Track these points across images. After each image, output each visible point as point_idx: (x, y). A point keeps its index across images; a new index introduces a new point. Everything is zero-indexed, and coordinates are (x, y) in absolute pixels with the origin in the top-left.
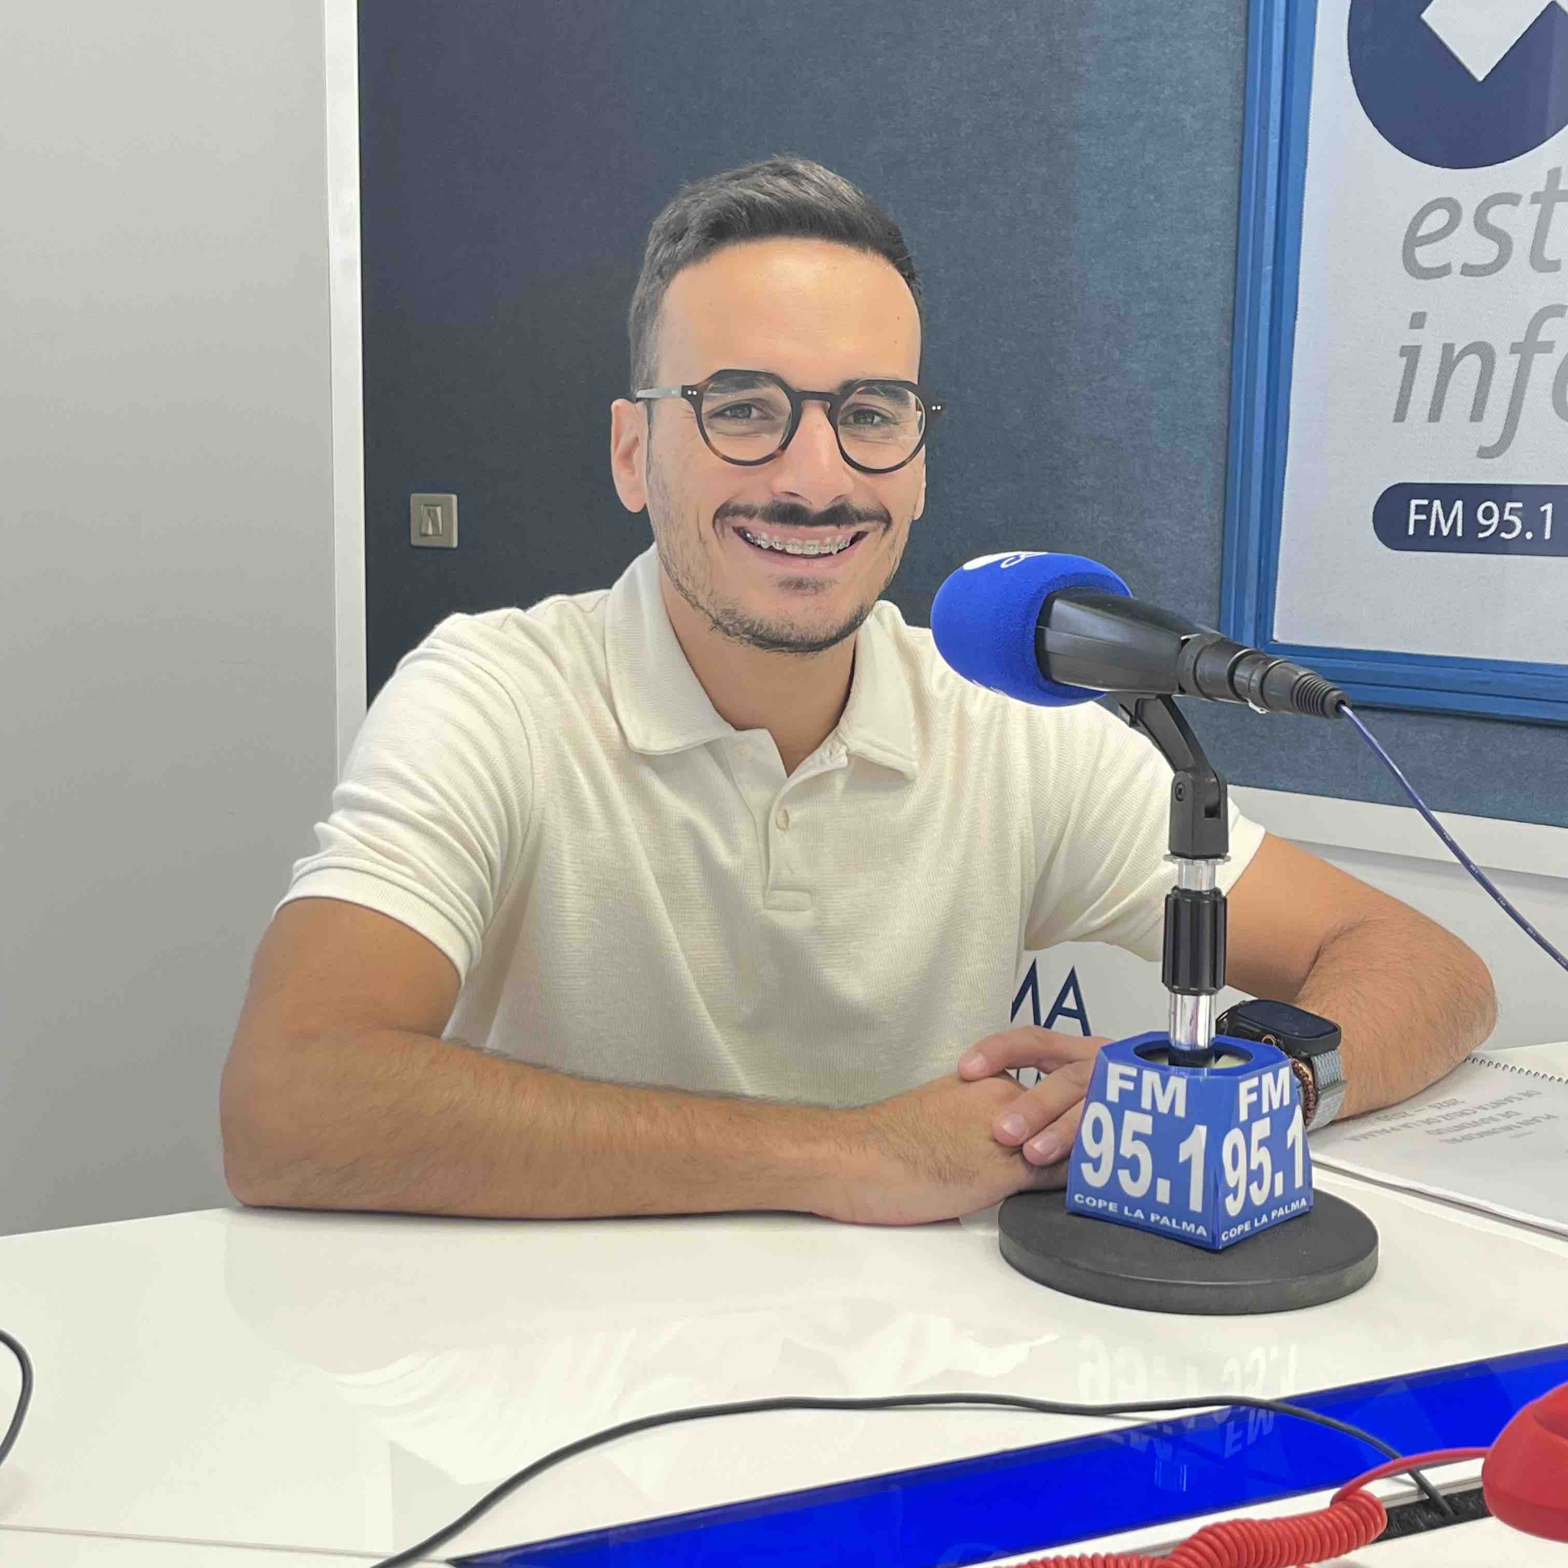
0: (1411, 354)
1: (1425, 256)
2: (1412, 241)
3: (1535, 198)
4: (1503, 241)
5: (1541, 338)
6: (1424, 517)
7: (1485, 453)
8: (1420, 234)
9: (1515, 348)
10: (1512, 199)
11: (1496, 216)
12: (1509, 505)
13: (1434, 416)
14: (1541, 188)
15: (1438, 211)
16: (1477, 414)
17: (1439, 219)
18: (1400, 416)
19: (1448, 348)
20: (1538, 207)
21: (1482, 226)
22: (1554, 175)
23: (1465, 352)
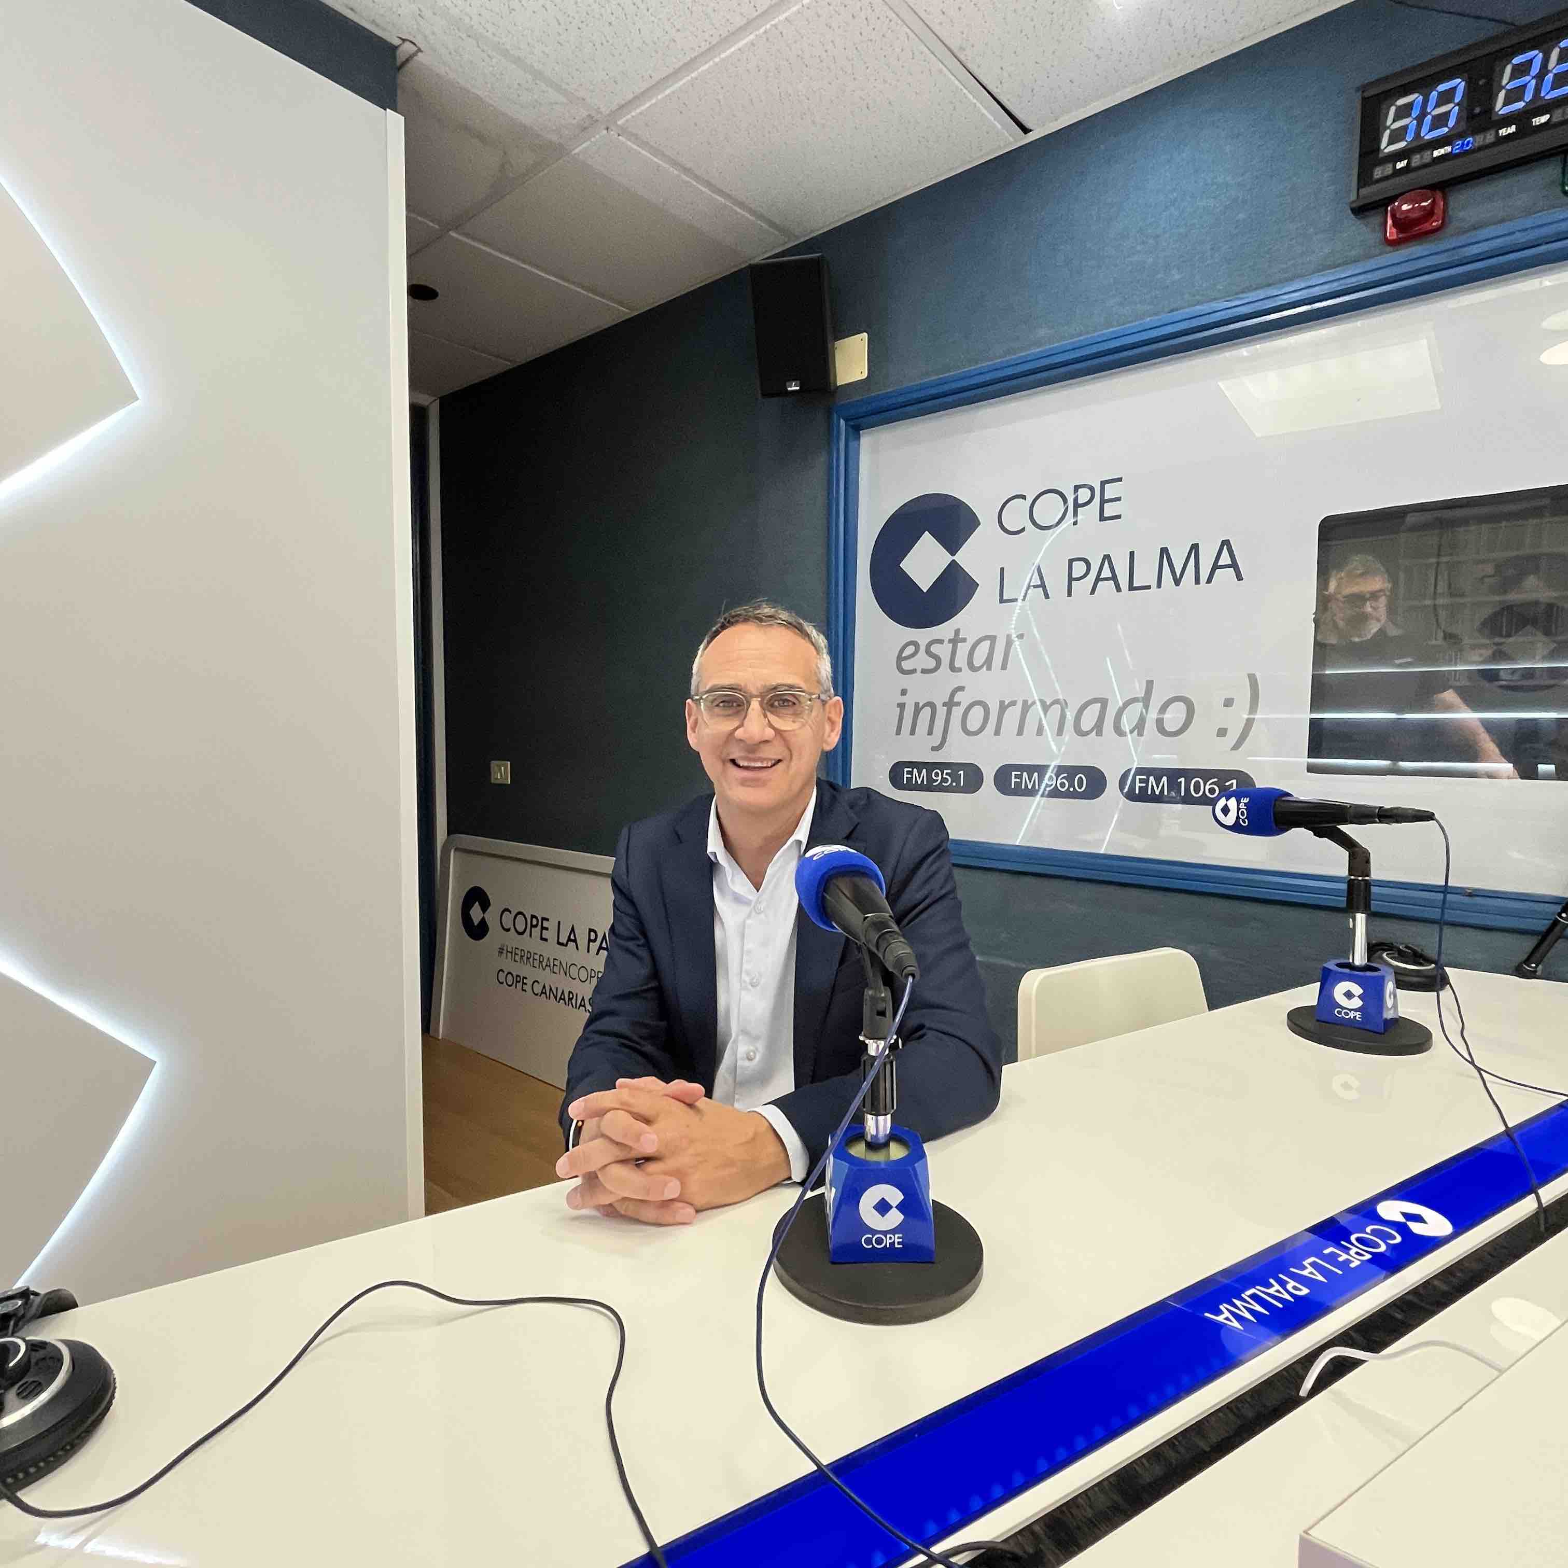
0: (902, 706)
1: (906, 665)
2: (900, 658)
3: (950, 641)
4: (938, 659)
5: (955, 700)
6: (910, 776)
7: (934, 749)
8: (903, 655)
9: (944, 704)
10: (940, 641)
11: (935, 649)
12: (945, 771)
13: (913, 732)
14: (952, 637)
15: (911, 647)
16: (930, 732)
17: (910, 650)
18: (898, 732)
19: (917, 704)
20: (951, 645)
21: (928, 652)
22: (957, 632)
23: (924, 705)
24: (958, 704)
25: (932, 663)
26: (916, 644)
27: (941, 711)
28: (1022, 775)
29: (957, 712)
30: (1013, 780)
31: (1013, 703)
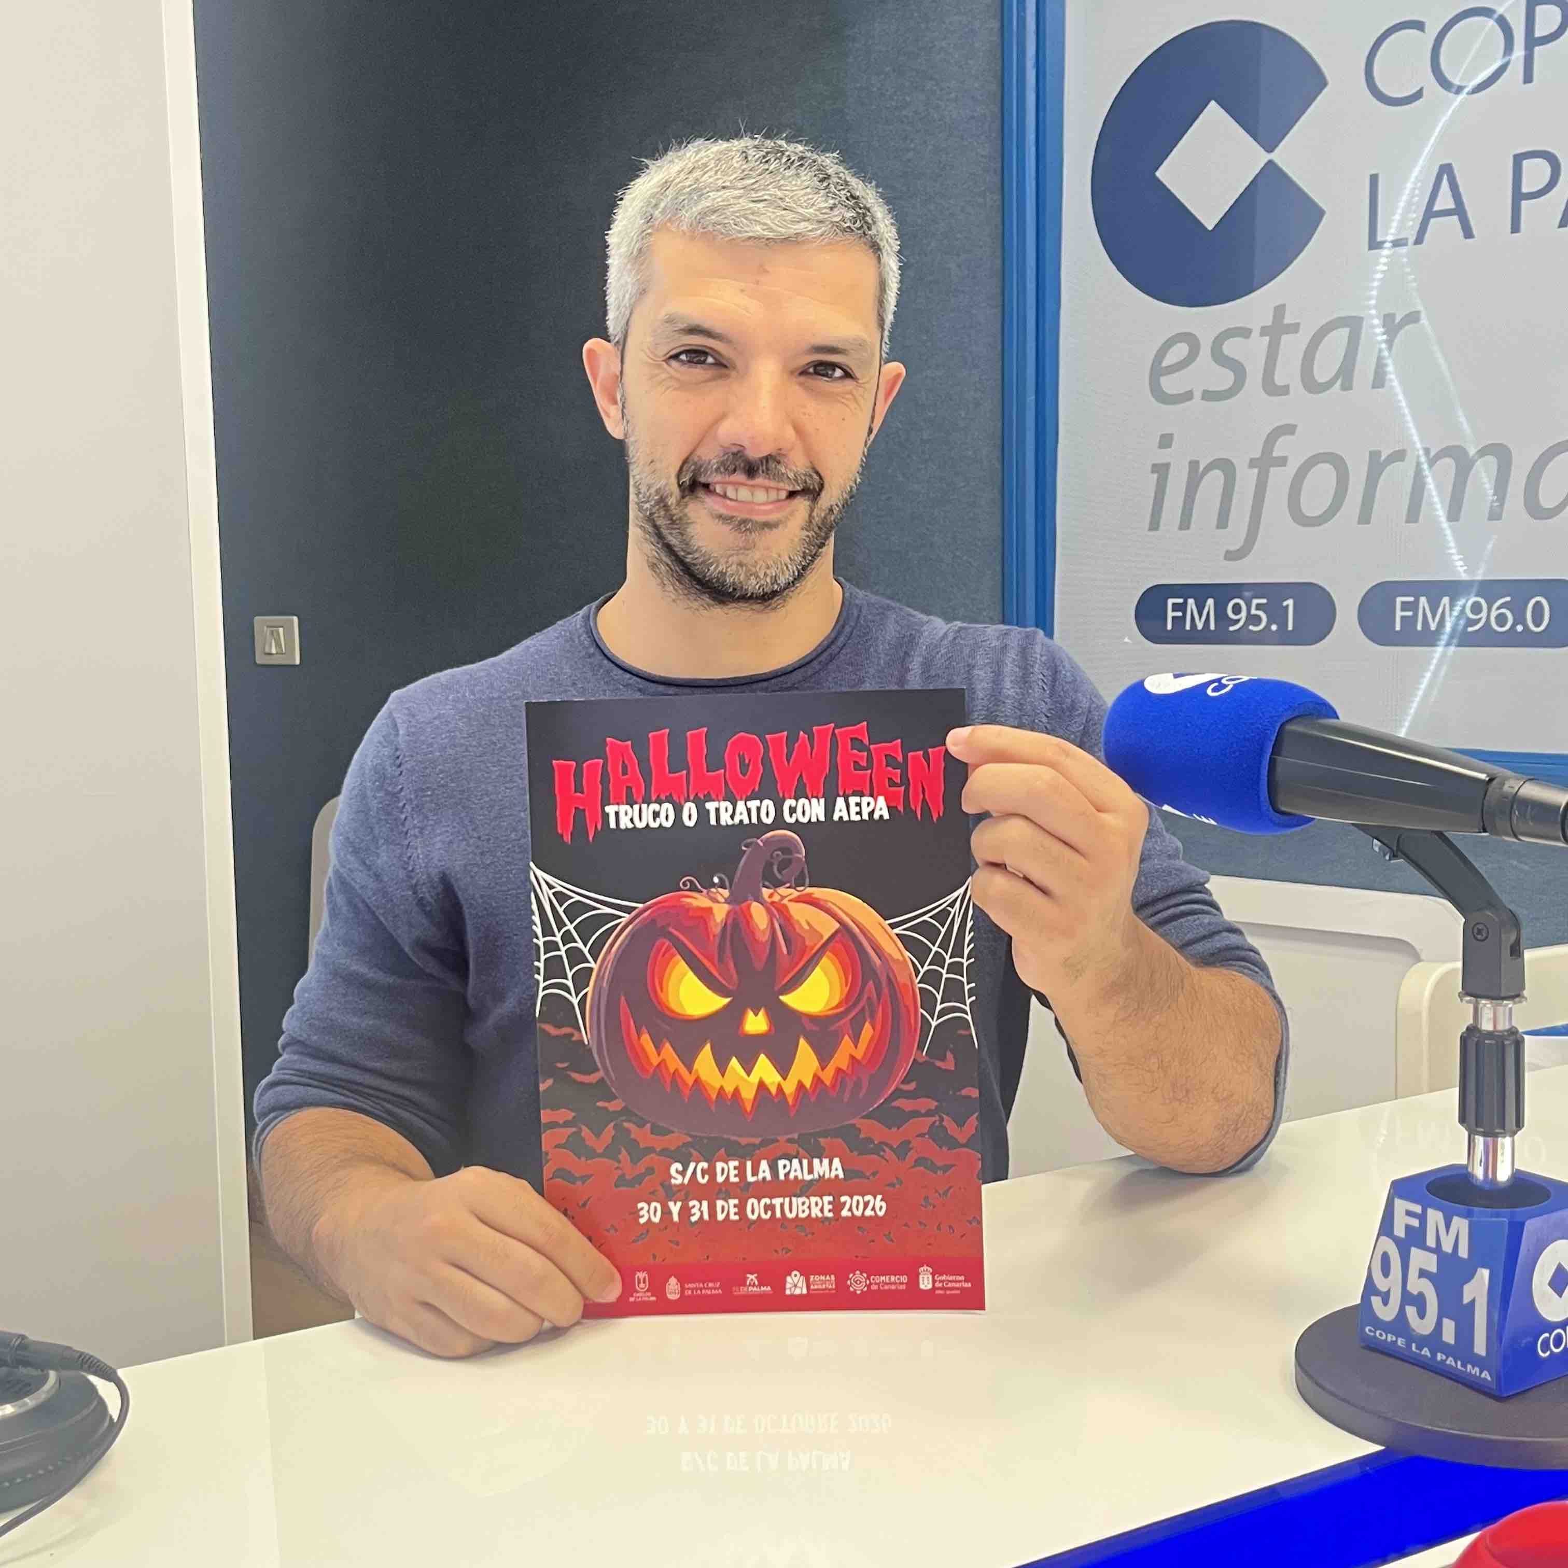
0: (1161, 470)
1: (1169, 384)
2: (1157, 371)
3: (1264, 331)
4: (1238, 369)
5: (1275, 454)
6: (1180, 614)
7: (1230, 556)
8: (1164, 364)
9: (1253, 463)
10: (1245, 333)
12: (1255, 602)
13: (1185, 524)
14: (1268, 323)
15: (1179, 345)
16: (1222, 522)
17: (1180, 351)
18: (1154, 525)
19: (1194, 464)
20: (1267, 339)
21: (1219, 357)
22: (1280, 310)
23: (1209, 468)
24: (1283, 461)
25: (1226, 378)
26: (1190, 339)
27: (1247, 479)
28: (1417, 602)
29: (1280, 478)
30: (1399, 614)
31: (1399, 456)
